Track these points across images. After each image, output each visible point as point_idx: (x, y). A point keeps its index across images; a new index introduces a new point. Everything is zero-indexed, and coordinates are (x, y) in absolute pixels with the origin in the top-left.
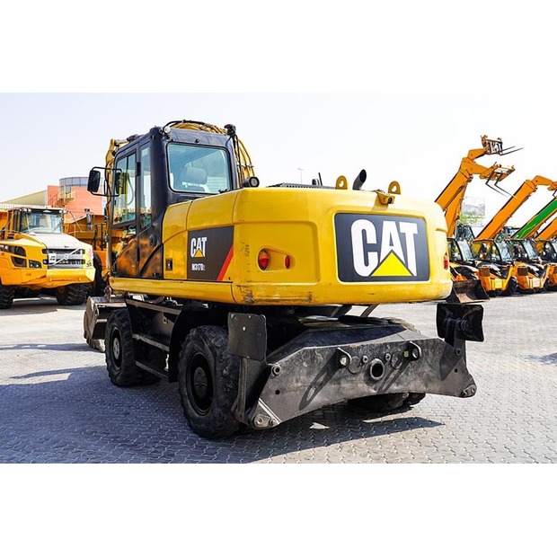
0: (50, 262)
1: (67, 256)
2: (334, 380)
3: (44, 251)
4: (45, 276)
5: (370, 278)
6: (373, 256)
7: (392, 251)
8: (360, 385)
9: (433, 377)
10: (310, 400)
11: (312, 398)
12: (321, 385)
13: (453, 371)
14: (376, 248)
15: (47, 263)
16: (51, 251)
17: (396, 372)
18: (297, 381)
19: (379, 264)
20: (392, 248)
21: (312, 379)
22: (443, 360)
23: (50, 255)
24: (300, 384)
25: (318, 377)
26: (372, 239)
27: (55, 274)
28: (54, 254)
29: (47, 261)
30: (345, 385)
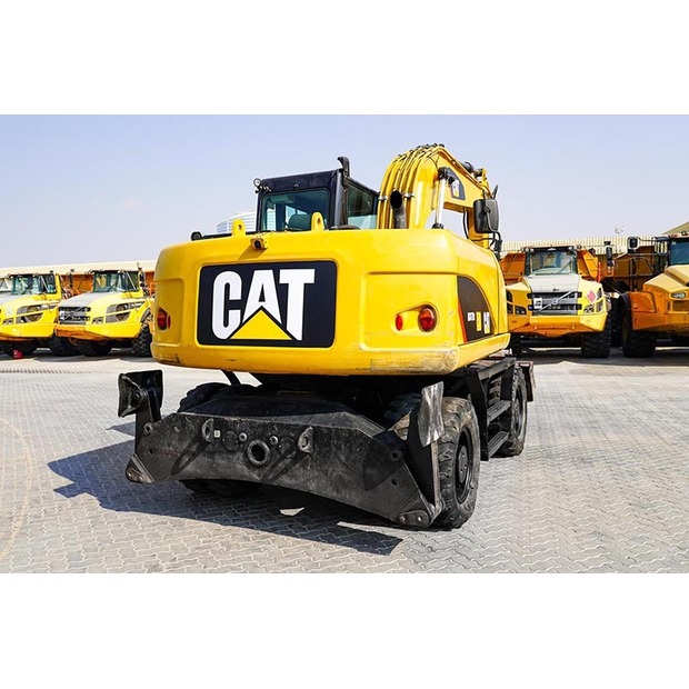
0: (536, 307)
1: (556, 300)
2: (208, 452)
3: (530, 296)
4: (528, 324)
5: (229, 341)
6: (235, 315)
7: (262, 308)
8: (239, 466)
9: (350, 482)
10: (183, 468)
11: (185, 466)
12: (194, 455)
13: (389, 481)
14: (240, 305)
15: (533, 309)
16: (538, 295)
17: (287, 461)
18: (169, 445)
19: (242, 325)
20: (262, 304)
21: (185, 446)
22: (368, 463)
23: (536, 300)
24: (171, 449)
25: (190, 446)
26: (236, 295)
27: (541, 322)
28: (541, 299)
29: (532, 306)
30: (220, 461)
